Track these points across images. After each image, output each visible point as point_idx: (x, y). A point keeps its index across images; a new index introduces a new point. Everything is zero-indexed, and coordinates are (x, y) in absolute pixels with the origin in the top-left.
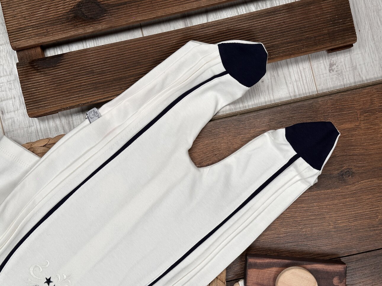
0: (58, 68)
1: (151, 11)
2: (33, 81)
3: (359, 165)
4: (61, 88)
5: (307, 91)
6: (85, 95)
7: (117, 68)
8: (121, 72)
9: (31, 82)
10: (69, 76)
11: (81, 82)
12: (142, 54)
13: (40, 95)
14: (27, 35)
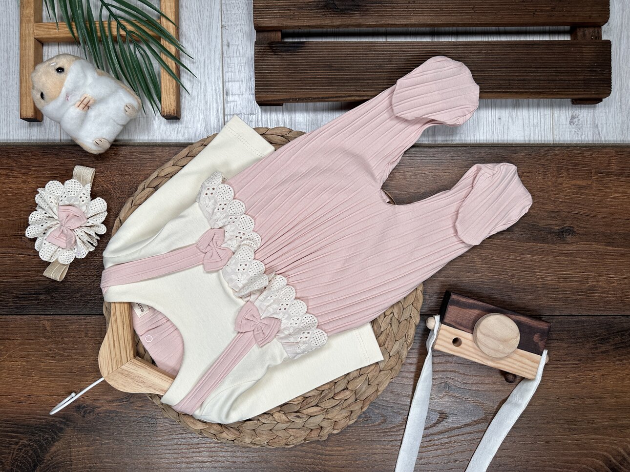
0: (296, 55)
1: (405, 16)
2: (267, 63)
3: (583, 226)
4: (295, 76)
5: (543, 139)
6: (318, 89)
7: (357, 67)
8: (360, 72)
9: (266, 64)
10: (306, 65)
11: (317, 74)
12: (385, 58)
13: (272, 79)
14: (272, 14)
